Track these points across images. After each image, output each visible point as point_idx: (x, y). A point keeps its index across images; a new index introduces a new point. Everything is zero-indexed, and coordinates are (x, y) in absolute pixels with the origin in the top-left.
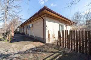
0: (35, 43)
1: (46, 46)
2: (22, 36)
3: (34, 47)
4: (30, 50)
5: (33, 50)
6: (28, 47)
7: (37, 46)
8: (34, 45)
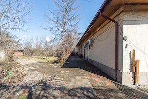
0: (94, 76)
1: (120, 94)
2: (79, 59)
3: (89, 85)
4: (79, 91)
5: (83, 94)
6: (78, 81)
7: (95, 85)
8: (90, 80)
